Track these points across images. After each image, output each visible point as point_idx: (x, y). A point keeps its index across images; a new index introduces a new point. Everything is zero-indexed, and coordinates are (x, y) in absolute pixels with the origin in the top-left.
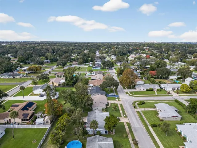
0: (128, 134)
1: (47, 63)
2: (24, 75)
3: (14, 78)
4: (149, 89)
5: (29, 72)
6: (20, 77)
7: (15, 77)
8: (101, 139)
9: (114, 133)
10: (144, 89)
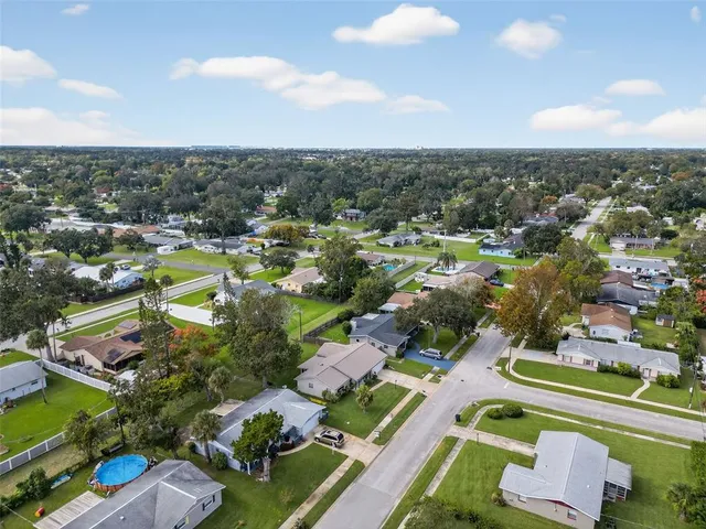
0: (314, 497)
1: (354, 220)
2: (255, 250)
3: (224, 253)
4: (616, 365)
5: (275, 242)
6: (240, 253)
7: (227, 250)
8: (187, 476)
9: (264, 479)
10: (588, 362)
